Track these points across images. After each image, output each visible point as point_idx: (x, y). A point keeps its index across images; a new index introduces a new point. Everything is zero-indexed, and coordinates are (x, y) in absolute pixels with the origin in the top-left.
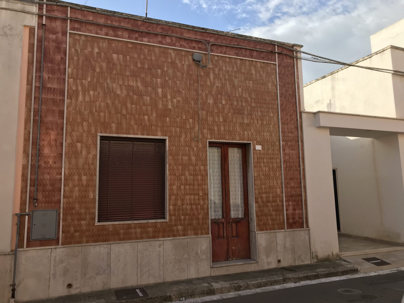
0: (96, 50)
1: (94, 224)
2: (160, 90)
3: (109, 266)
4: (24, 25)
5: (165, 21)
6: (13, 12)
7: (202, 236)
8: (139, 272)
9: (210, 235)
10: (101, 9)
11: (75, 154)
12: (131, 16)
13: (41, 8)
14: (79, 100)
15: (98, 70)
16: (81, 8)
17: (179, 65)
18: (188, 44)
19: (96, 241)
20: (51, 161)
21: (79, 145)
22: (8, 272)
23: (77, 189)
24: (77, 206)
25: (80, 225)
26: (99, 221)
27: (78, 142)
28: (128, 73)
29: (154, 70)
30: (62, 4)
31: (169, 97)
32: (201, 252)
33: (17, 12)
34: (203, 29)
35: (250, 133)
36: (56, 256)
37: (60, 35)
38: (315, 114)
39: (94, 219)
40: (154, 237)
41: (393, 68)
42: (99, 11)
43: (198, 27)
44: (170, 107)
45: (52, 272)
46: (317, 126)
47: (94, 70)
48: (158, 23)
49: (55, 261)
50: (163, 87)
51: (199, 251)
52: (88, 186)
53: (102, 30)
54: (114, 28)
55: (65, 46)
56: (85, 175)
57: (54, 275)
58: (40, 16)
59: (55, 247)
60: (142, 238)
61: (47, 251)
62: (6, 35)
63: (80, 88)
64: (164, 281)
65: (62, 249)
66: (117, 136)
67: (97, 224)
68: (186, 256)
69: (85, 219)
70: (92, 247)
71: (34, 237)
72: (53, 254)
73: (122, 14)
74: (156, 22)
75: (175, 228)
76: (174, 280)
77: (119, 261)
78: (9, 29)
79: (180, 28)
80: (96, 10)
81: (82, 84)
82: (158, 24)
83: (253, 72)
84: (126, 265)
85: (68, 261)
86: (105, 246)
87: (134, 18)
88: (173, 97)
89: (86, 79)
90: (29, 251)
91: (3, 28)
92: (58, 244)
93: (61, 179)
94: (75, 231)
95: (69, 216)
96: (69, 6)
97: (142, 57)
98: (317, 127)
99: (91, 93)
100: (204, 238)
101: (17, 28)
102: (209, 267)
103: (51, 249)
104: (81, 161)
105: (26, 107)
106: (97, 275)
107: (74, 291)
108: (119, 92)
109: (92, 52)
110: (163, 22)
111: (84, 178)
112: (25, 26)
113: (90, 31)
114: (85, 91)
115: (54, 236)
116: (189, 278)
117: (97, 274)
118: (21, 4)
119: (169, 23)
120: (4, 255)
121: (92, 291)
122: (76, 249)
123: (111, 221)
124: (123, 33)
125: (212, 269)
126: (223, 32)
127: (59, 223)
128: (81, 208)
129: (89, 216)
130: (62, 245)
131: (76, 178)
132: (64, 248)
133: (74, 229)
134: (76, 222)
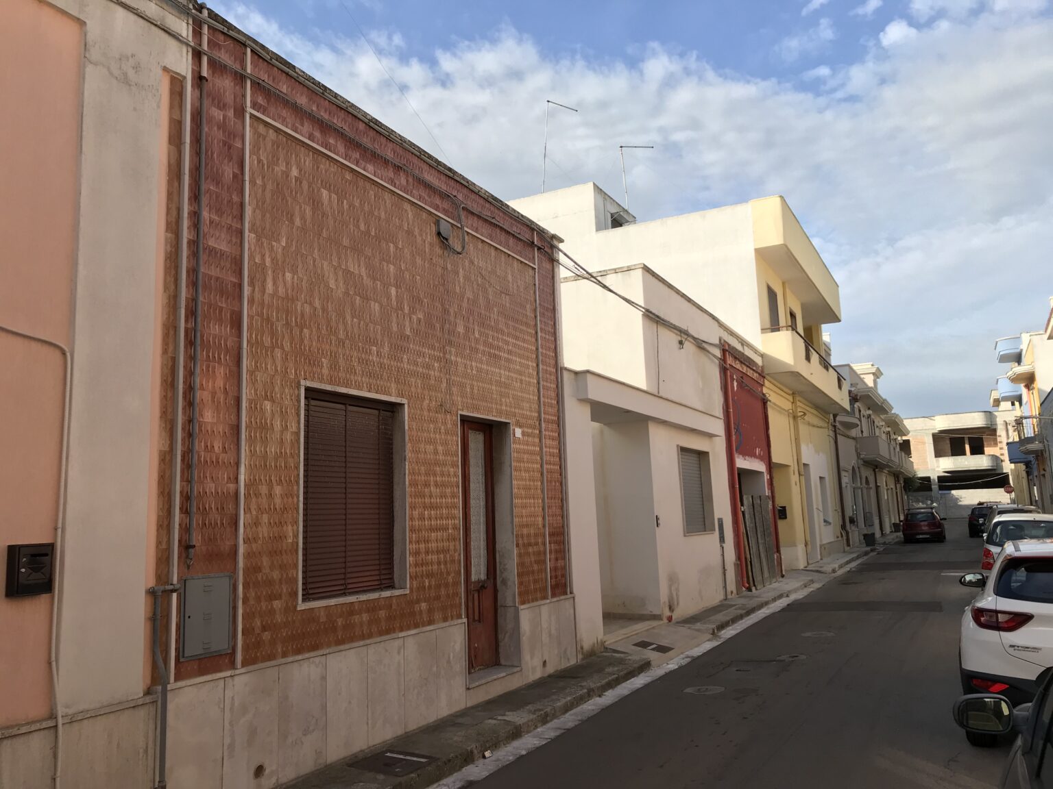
1: (295, 607)
4: (165, 67)
7: (453, 623)
8: (370, 716)
9: (465, 620)
10: (304, 72)
11: (264, 428)
12: (351, 107)
14: (267, 291)
15: (298, 222)
16: (271, 60)
17: (419, 239)
18: (430, 197)
19: (299, 651)
20: (217, 446)
21: (268, 405)
23: (265, 518)
25: (272, 612)
26: (304, 600)
27: (266, 398)
28: (346, 242)
29: (384, 245)
30: (238, 35)
31: (406, 310)
32: (453, 657)
34: (450, 170)
36: (233, 698)
37: (231, 113)
38: (576, 373)
39: (296, 594)
40: (388, 631)
42: (300, 77)
45: (227, 741)
46: (579, 398)
47: (292, 221)
49: (231, 709)
50: (397, 287)
51: (451, 656)
52: (285, 509)
53: (303, 124)
54: (322, 126)
55: (239, 145)
56: (280, 482)
57: (231, 746)
58: (197, 55)
59: (228, 673)
61: (217, 687)
62: (126, 80)
63: (268, 260)
65: (244, 678)
66: (333, 390)
67: (302, 606)
69: (279, 597)
72: (229, 693)
75: (417, 608)
78: (133, 68)
81: (271, 252)
84: (350, 702)
85: (256, 708)
86: (317, 660)
88: (413, 311)
89: (278, 241)
90: (179, 691)
93: (238, 494)
94: (264, 628)
95: (251, 590)
96: (250, 46)
98: (582, 400)
102: (464, 688)
103: (223, 680)
104: (272, 449)
105: (165, 291)
106: (305, 735)
107: (268, 783)
108: (332, 284)
109: (286, 174)
110: (397, 136)
112: (165, 69)
113: (284, 121)
114: (278, 268)
115: (226, 647)
116: (439, 717)
117: (306, 732)
118: (156, 4)
119: (405, 142)
121: (298, 777)
122: (268, 672)
125: (468, 691)
126: (475, 184)
127: (235, 608)
128: (272, 567)
129: (287, 589)
130: (243, 666)
131: (264, 489)
132: (249, 674)
133: (262, 622)
134: (264, 605)
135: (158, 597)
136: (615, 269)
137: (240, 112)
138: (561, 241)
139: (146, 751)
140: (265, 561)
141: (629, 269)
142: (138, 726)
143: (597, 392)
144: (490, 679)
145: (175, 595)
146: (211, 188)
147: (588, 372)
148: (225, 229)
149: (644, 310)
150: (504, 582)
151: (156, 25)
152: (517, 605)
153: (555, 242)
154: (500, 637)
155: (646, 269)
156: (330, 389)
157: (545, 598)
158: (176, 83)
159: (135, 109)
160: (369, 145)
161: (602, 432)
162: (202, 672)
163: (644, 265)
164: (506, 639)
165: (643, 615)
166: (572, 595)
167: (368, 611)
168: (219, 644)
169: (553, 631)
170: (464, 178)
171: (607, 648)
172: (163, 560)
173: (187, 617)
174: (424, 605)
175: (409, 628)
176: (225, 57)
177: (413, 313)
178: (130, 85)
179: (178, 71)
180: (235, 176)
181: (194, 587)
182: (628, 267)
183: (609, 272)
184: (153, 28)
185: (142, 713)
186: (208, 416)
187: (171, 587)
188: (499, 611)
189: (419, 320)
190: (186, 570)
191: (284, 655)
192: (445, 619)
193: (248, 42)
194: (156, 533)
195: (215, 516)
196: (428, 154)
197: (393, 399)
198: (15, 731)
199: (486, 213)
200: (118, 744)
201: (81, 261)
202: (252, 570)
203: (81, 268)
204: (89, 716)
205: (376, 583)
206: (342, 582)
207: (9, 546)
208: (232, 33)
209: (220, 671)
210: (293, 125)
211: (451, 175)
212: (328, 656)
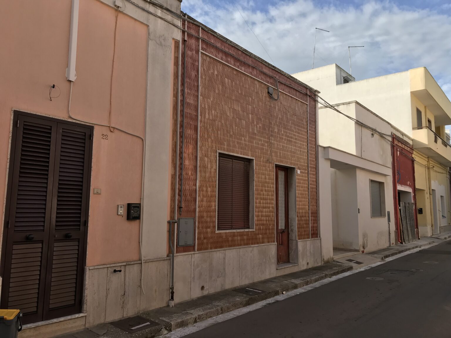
0: (216, 73)
1: (215, 232)
2: (250, 116)
3: (224, 269)
4: (173, 38)
5: (254, 55)
6: (166, 23)
7: (271, 244)
8: (240, 275)
9: (276, 243)
10: (219, 34)
11: (205, 167)
13: (184, 24)
14: (206, 118)
15: (217, 91)
16: (208, 31)
17: (261, 95)
18: (265, 78)
19: (216, 248)
20: (190, 173)
21: (206, 159)
23: (205, 199)
25: (207, 233)
26: (218, 230)
27: (206, 156)
28: (233, 98)
29: (247, 98)
30: (197, 23)
31: (255, 122)
32: (272, 256)
33: (168, 23)
34: (274, 67)
36: (194, 261)
37: (194, 52)
38: (324, 148)
39: (215, 227)
40: (247, 244)
41: (356, 118)
42: (218, 36)
43: (271, 65)
44: (256, 131)
45: (192, 276)
46: (325, 158)
47: (215, 91)
49: (194, 266)
50: (252, 114)
51: (271, 256)
52: (211, 196)
53: (219, 54)
54: (227, 54)
55: (197, 64)
56: (210, 187)
57: (194, 278)
58: (184, 32)
59: (193, 253)
60: (241, 245)
61: (189, 257)
62: (161, 44)
63: (207, 106)
67: (217, 232)
68: (264, 260)
69: (209, 227)
70: (215, 252)
71: (182, 243)
72: (193, 260)
73: (231, 42)
74: (250, 55)
75: (258, 237)
76: (259, 281)
77: (230, 265)
78: (163, 40)
79: (262, 63)
80: (217, 34)
81: (208, 102)
82: (250, 57)
83: (297, 109)
84: (233, 269)
85: (202, 266)
86: (222, 252)
87: (238, 48)
88: (257, 123)
89: (210, 99)
90: (178, 256)
91: (160, 37)
92: (194, 250)
93: (196, 190)
94: (204, 238)
95: (200, 224)
96: (201, 27)
97: (241, 84)
99: (213, 112)
100: (273, 245)
102: (276, 269)
103: (191, 255)
104: (208, 175)
105: (173, 118)
106: (218, 278)
107: (205, 293)
108: (228, 114)
109: (213, 73)
111: (209, 189)
112: (173, 39)
113: (212, 54)
114: (210, 109)
115: (192, 243)
116: (266, 279)
117: (218, 277)
118: (171, 16)
119: (256, 57)
120: (163, 261)
121: (215, 292)
122: (206, 254)
124: (231, 59)
126: (283, 72)
127: (195, 230)
128: (207, 217)
129: (212, 225)
130: (197, 251)
131: (205, 189)
132: (199, 254)
133: (204, 236)
134: (204, 230)
135: (171, 224)
136: (343, 103)
137: (197, 52)
138: (319, 92)
139: (168, 275)
140: (205, 214)
141: (349, 103)
142: (165, 266)
143: (333, 156)
144: (286, 267)
145: (176, 224)
146: (188, 80)
147: (329, 147)
148: (192, 95)
149: (355, 121)
150: (292, 230)
151: (171, 24)
152: (297, 240)
153: (317, 93)
154: (290, 251)
155: (357, 103)
156: (227, 153)
157: (309, 238)
158: (177, 43)
159: (164, 54)
160: (243, 60)
161: (335, 173)
162: (184, 251)
163: (356, 101)
164: (292, 253)
165: (351, 249)
166: (320, 238)
167: (240, 236)
168: (190, 242)
169: (312, 251)
170: (279, 69)
171: (334, 261)
172: (172, 212)
173: (180, 232)
174: (260, 236)
175: (255, 244)
176: (193, 32)
177: (258, 124)
178: (162, 46)
179: (177, 39)
180: (196, 76)
181: (182, 222)
182: (349, 102)
183: (340, 104)
184: (170, 24)
185: (166, 262)
186: (187, 162)
187: (175, 221)
188: (290, 241)
189: (260, 127)
190: (179, 216)
191: (211, 249)
192: (269, 242)
193: (201, 25)
194: (170, 202)
195: (189, 197)
196: (265, 61)
197: (249, 157)
198: (130, 263)
199: (288, 83)
200: (159, 272)
201: (148, 109)
202: (201, 217)
203: (148, 111)
204: (151, 261)
205: (243, 226)
206: (231, 224)
207: (128, 204)
208: (195, 23)
209: (190, 252)
210: (215, 55)
211: (274, 69)
212: (226, 251)
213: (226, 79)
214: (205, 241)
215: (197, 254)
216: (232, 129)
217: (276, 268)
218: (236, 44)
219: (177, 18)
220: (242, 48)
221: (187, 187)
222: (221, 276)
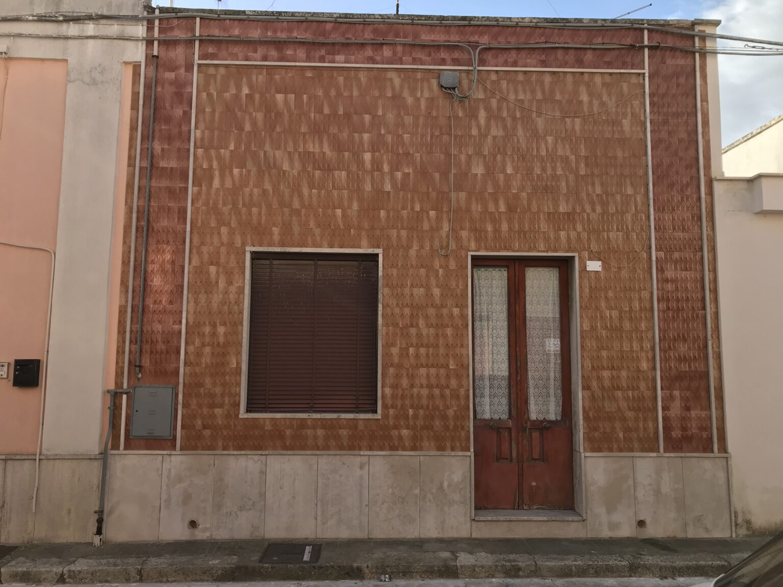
0: (246, 91)
1: (237, 415)
3: (263, 495)
4: (124, 62)
5: (380, 15)
6: (106, 41)
7: (453, 453)
8: (319, 513)
9: (471, 453)
10: (255, 11)
12: (312, 16)
13: (150, 29)
14: (214, 187)
15: (248, 127)
16: (219, 17)
17: (410, 100)
18: (430, 55)
20: (165, 300)
21: (213, 269)
22: (95, 488)
23: (207, 350)
24: (208, 381)
25: (213, 416)
26: (247, 411)
27: (212, 264)
28: (304, 129)
29: (355, 118)
30: (186, 14)
31: (386, 168)
32: (449, 485)
33: (112, 40)
34: (464, 18)
35: (573, 235)
36: (170, 470)
37: (182, 71)
38: (750, 181)
39: (238, 405)
40: (351, 448)
42: (250, 17)
43: (453, 17)
44: (388, 187)
45: (164, 497)
46: (756, 211)
48: (365, 21)
49: (168, 477)
50: (373, 151)
51: (446, 484)
52: (227, 344)
53: (256, 52)
54: (279, 45)
55: (189, 90)
56: (224, 324)
57: (168, 501)
58: (149, 43)
59: (168, 452)
60: (326, 448)
61: (156, 459)
62: (94, 82)
63: (215, 164)
64: (370, 537)
65: (179, 458)
66: (282, 251)
67: (244, 415)
68: (417, 491)
69: (221, 406)
70: (233, 457)
71: (135, 432)
72: (166, 466)
73: (293, 14)
74: (362, 20)
76: (392, 537)
77: (281, 488)
78: (100, 73)
79: (412, 24)
80: (246, 15)
82: (365, 24)
83: (585, 97)
84: (294, 497)
85: (191, 481)
86: (256, 458)
88: (395, 168)
89: (227, 148)
90: (127, 456)
91: (91, 71)
92: (174, 447)
93: (180, 332)
94: (205, 427)
96: (198, 16)
97: (333, 93)
98: (756, 213)
99: (236, 171)
100: (458, 458)
101: (112, 69)
102: (468, 519)
103: (162, 456)
104: (216, 299)
105: (126, 204)
106: (241, 511)
107: (200, 535)
110: (377, 17)
111: (221, 330)
112: (126, 63)
114: (225, 169)
115: (167, 434)
116: (422, 536)
117: (241, 509)
118: (118, 25)
119: (389, 18)
120: (89, 460)
121: (232, 540)
122: (205, 458)
123: (271, 412)
124: (295, 50)
125: (475, 524)
126: (510, 18)
127: (176, 410)
128: (214, 384)
130: (181, 450)
133: (203, 422)
137: (189, 67)
138: (715, 23)
145: (125, 397)
146: (165, 128)
147: (760, 177)
148: (175, 152)
152: (581, 451)
154: (574, 481)
157: (652, 450)
158: (136, 67)
159: (100, 98)
160: (339, 39)
162: (148, 448)
164: (577, 485)
166: (725, 455)
168: (165, 432)
169: (666, 490)
172: (119, 374)
173: (135, 411)
176: (177, 34)
177: (397, 170)
178: (97, 84)
179: (134, 60)
180: (185, 113)
184: (115, 41)
186: (157, 281)
187: (121, 391)
188: (574, 454)
189: (406, 175)
190: (137, 381)
193: (195, 14)
194: (116, 356)
195: (161, 346)
197: (364, 250)
202: (193, 386)
204: (57, 458)
210: (246, 57)
212: (268, 456)
213: (280, 97)
214: (207, 433)
215: (180, 457)
216: (301, 196)
217: (471, 516)
218: (309, 13)
219: (135, 23)
220: (331, 15)
221: (158, 327)
222: (250, 509)
